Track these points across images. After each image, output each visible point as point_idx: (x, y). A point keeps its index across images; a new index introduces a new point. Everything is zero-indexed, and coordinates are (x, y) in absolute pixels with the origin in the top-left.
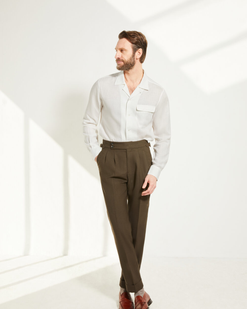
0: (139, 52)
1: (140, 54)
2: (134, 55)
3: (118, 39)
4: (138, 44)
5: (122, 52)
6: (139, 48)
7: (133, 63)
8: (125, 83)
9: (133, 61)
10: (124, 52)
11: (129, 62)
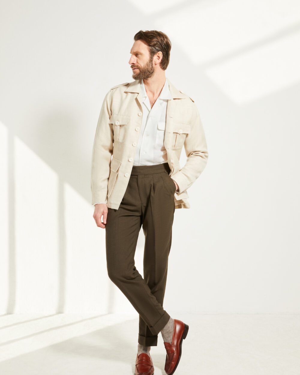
0: (158, 56)
1: (159, 58)
2: (151, 60)
3: (133, 41)
4: (157, 46)
5: (137, 56)
6: (158, 51)
7: (152, 70)
8: (146, 95)
9: (151, 67)
10: (140, 56)
11: (145, 68)
